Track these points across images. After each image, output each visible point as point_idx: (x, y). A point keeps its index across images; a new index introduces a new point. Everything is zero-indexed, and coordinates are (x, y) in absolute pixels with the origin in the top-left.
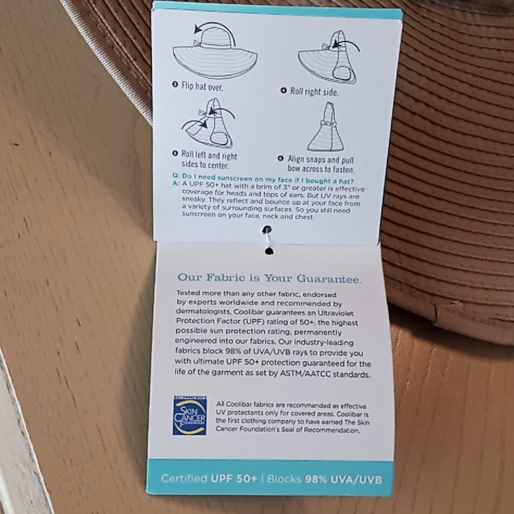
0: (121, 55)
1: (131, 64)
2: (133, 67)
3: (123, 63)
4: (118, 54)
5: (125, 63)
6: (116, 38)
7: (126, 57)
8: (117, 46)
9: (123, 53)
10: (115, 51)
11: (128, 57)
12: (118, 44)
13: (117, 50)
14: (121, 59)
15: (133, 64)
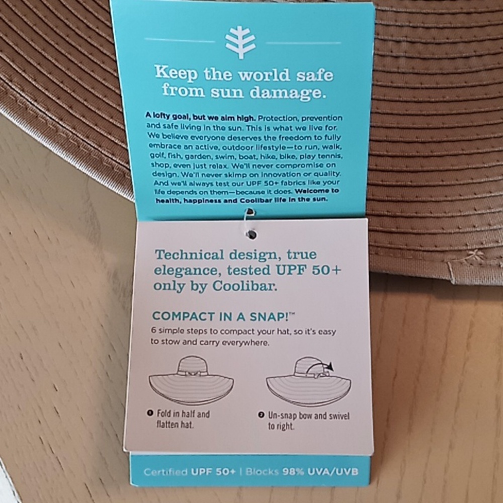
0: (46, 120)
1: (58, 125)
2: (61, 127)
3: (49, 127)
4: (43, 120)
5: (51, 126)
6: (38, 106)
7: (51, 120)
8: (40, 113)
9: (48, 118)
10: (40, 118)
11: (53, 120)
12: (40, 110)
13: (42, 118)
14: (47, 124)
15: (60, 125)
